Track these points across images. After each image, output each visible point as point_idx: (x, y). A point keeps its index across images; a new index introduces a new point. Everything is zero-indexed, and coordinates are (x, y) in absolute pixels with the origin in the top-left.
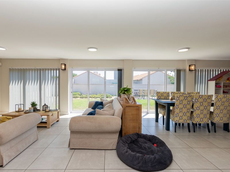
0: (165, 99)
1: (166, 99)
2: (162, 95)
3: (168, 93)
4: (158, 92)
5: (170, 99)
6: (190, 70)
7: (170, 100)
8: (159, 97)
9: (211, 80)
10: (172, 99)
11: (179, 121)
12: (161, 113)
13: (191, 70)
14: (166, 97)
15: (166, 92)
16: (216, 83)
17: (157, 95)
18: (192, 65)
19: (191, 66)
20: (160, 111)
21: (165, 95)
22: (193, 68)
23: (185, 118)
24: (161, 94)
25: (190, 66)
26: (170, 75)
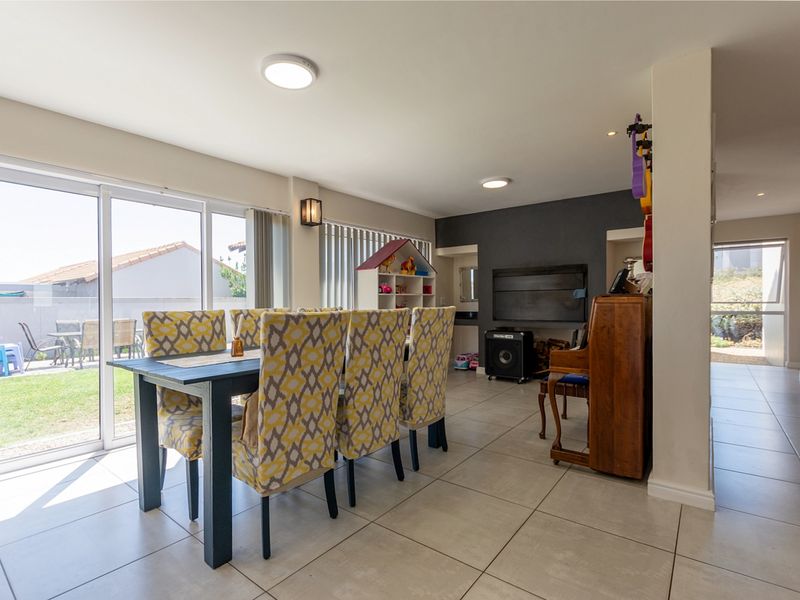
0: (200, 353)
1: (210, 352)
2: (184, 330)
3: (220, 319)
4: (155, 315)
5: (229, 346)
6: (304, 222)
7: (226, 357)
8: (167, 346)
9: (364, 266)
10: (239, 349)
11: (285, 481)
12: (173, 444)
13: (308, 220)
14: (208, 339)
15: (204, 314)
16: (380, 276)
17: (150, 333)
18: (311, 199)
19: (308, 202)
20: (169, 434)
21: (201, 329)
22: (313, 212)
23: (314, 446)
24: (178, 327)
25: (303, 203)
26: (226, 262)
